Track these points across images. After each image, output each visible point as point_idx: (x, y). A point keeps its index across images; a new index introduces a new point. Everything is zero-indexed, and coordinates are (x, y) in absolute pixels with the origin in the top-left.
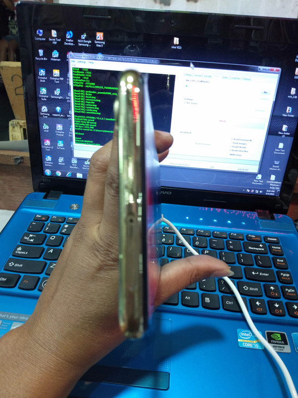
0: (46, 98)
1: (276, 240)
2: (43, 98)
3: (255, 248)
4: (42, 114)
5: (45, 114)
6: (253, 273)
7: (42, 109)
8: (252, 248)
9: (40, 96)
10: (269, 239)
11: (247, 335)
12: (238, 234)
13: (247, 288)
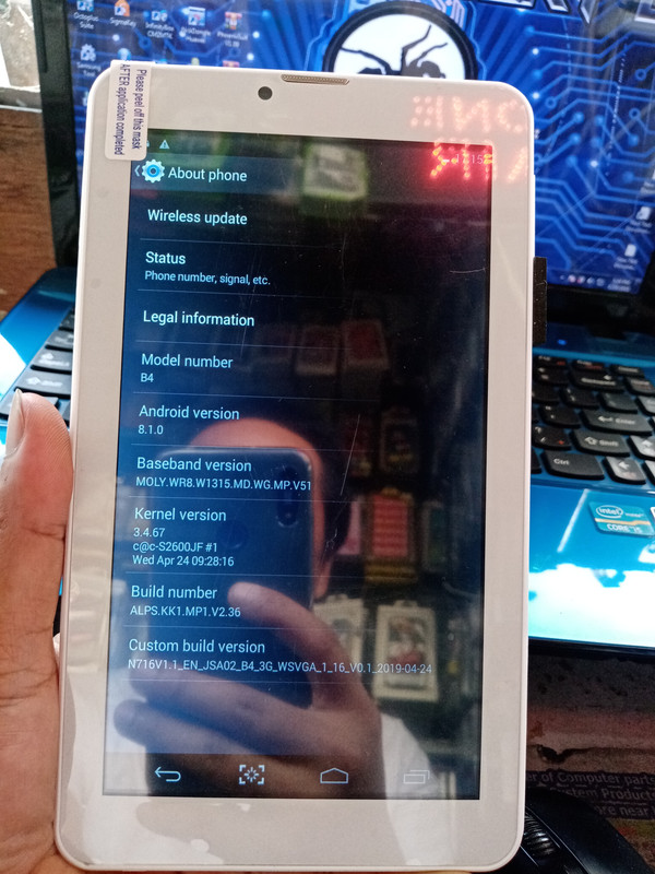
0: (92, 22)
1: (635, 371)
2: (85, 22)
3: (594, 381)
4: (82, 66)
5: (89, 67)
6: (601, 419)
7: (82, 55)
8: (589, 381)
9: (77, 16)
10: (621, 369)
11: (613, 512)
12: (555, 359)
13: (594, 442)
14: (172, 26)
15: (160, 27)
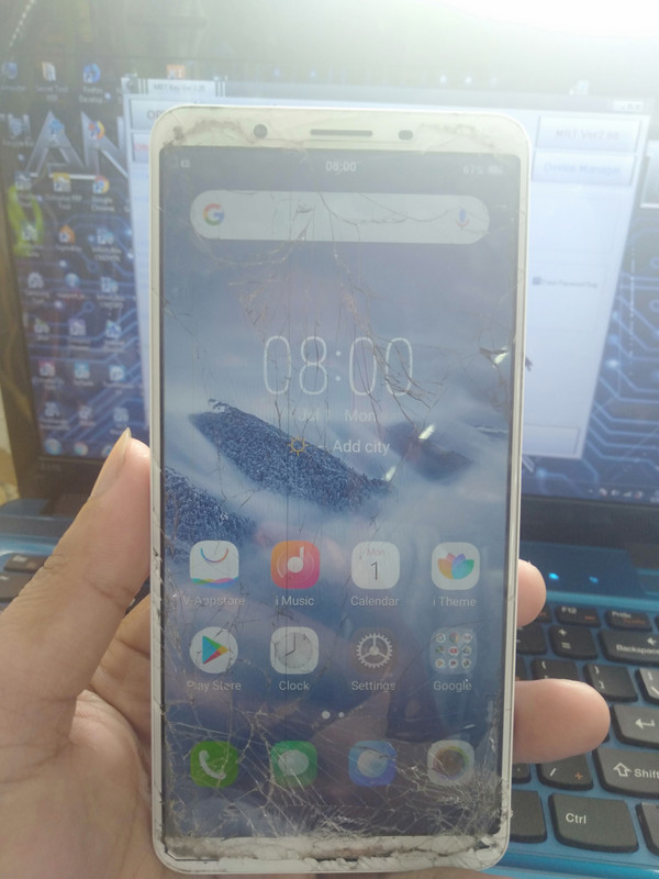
0: (37, 250)
4: (30, 294)
5: (39, 294)
7: (30, 282)
12: (584, 610)
14: (119, 248)
15: (107, 250)
